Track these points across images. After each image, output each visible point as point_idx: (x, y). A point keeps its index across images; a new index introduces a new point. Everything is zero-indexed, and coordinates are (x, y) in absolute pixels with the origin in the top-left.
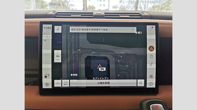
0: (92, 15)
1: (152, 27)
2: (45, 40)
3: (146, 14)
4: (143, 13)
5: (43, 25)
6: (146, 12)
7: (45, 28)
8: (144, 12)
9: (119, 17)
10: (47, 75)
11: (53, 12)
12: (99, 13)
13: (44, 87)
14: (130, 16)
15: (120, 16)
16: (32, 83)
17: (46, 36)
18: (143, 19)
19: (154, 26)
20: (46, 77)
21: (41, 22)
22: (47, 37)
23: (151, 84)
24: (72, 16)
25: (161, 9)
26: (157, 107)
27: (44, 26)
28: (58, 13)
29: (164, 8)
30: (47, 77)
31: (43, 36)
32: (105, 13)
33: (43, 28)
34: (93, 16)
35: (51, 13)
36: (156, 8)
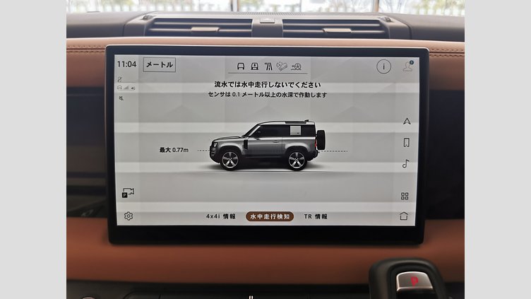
0: (249, 27)
1: (412, 63)
2: (121, 98)
3: (396, 23)
4: (390, 21)
5: (115, 56)
6: (397, 17)
7: (122, 64)
8: (391, 17)
9: (322, 31)
10: (128, 191)
11: (144, 19)
12: (267, 19)
13: (121, 222)
14: (353, 28)
15: (326, 30)
16: (91, 211)
17: (124, 85)
18: (388, 38)
19: (416, 60)
20: (126, 197)
21: (109, 48)
22: (127, 88)
23: (404, 217)
24: (194, 29)
25: (447, 6)
26: (415, 280)
27: (118, 58)
28: (157, 20)
29: (455, 3)
30: (128, 196)
31: (116, 85)
32: (284, 21)
33: (116, 64)
34: (250, 30)
35: (138, 21)
36: (431, 3)
